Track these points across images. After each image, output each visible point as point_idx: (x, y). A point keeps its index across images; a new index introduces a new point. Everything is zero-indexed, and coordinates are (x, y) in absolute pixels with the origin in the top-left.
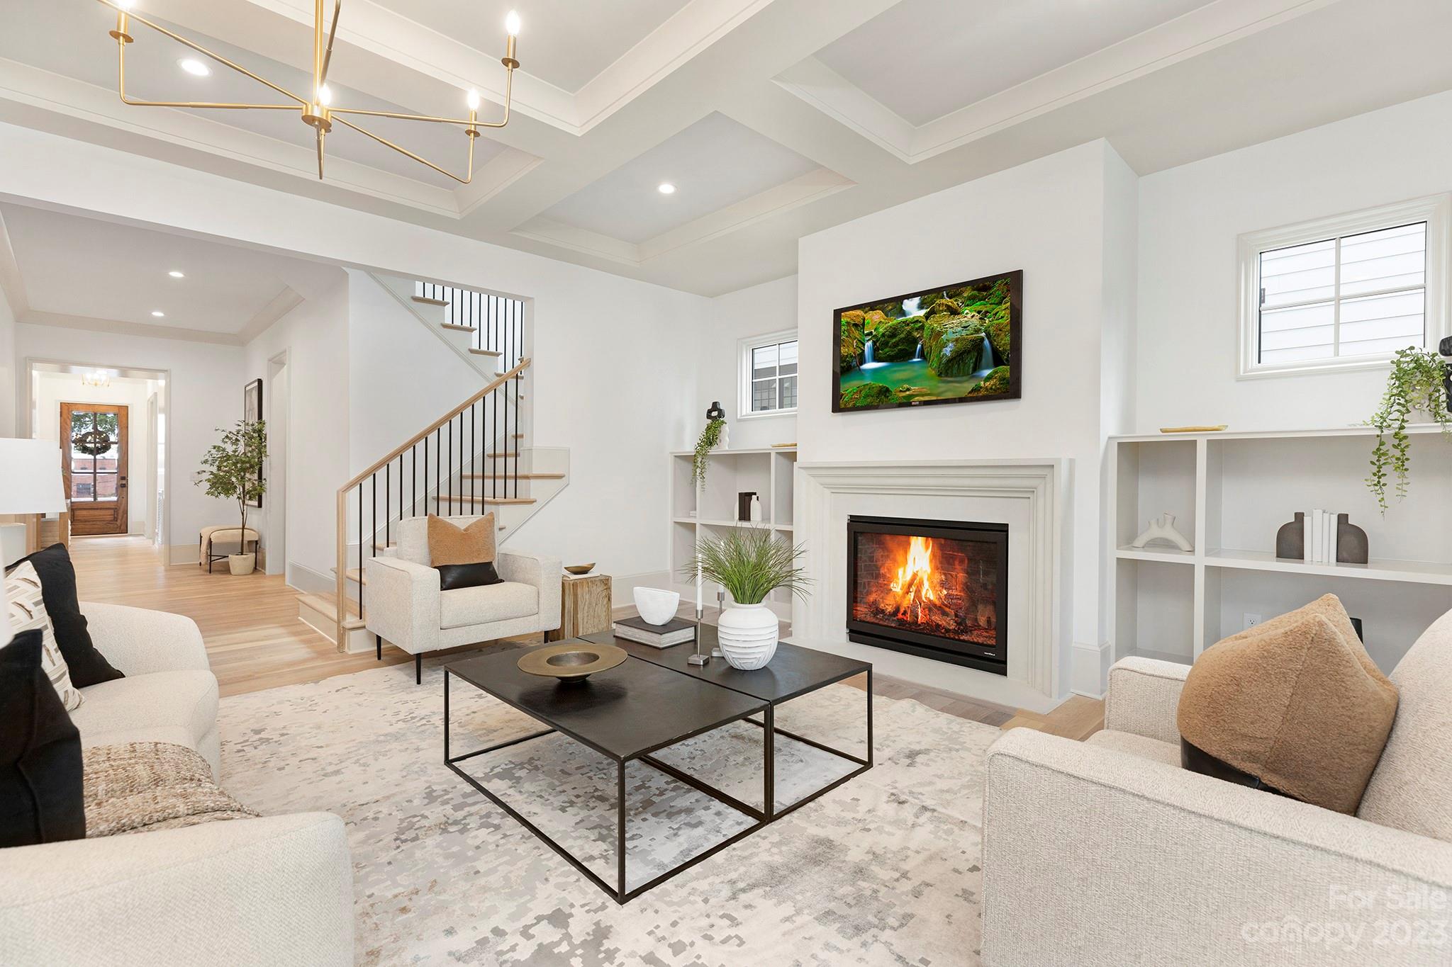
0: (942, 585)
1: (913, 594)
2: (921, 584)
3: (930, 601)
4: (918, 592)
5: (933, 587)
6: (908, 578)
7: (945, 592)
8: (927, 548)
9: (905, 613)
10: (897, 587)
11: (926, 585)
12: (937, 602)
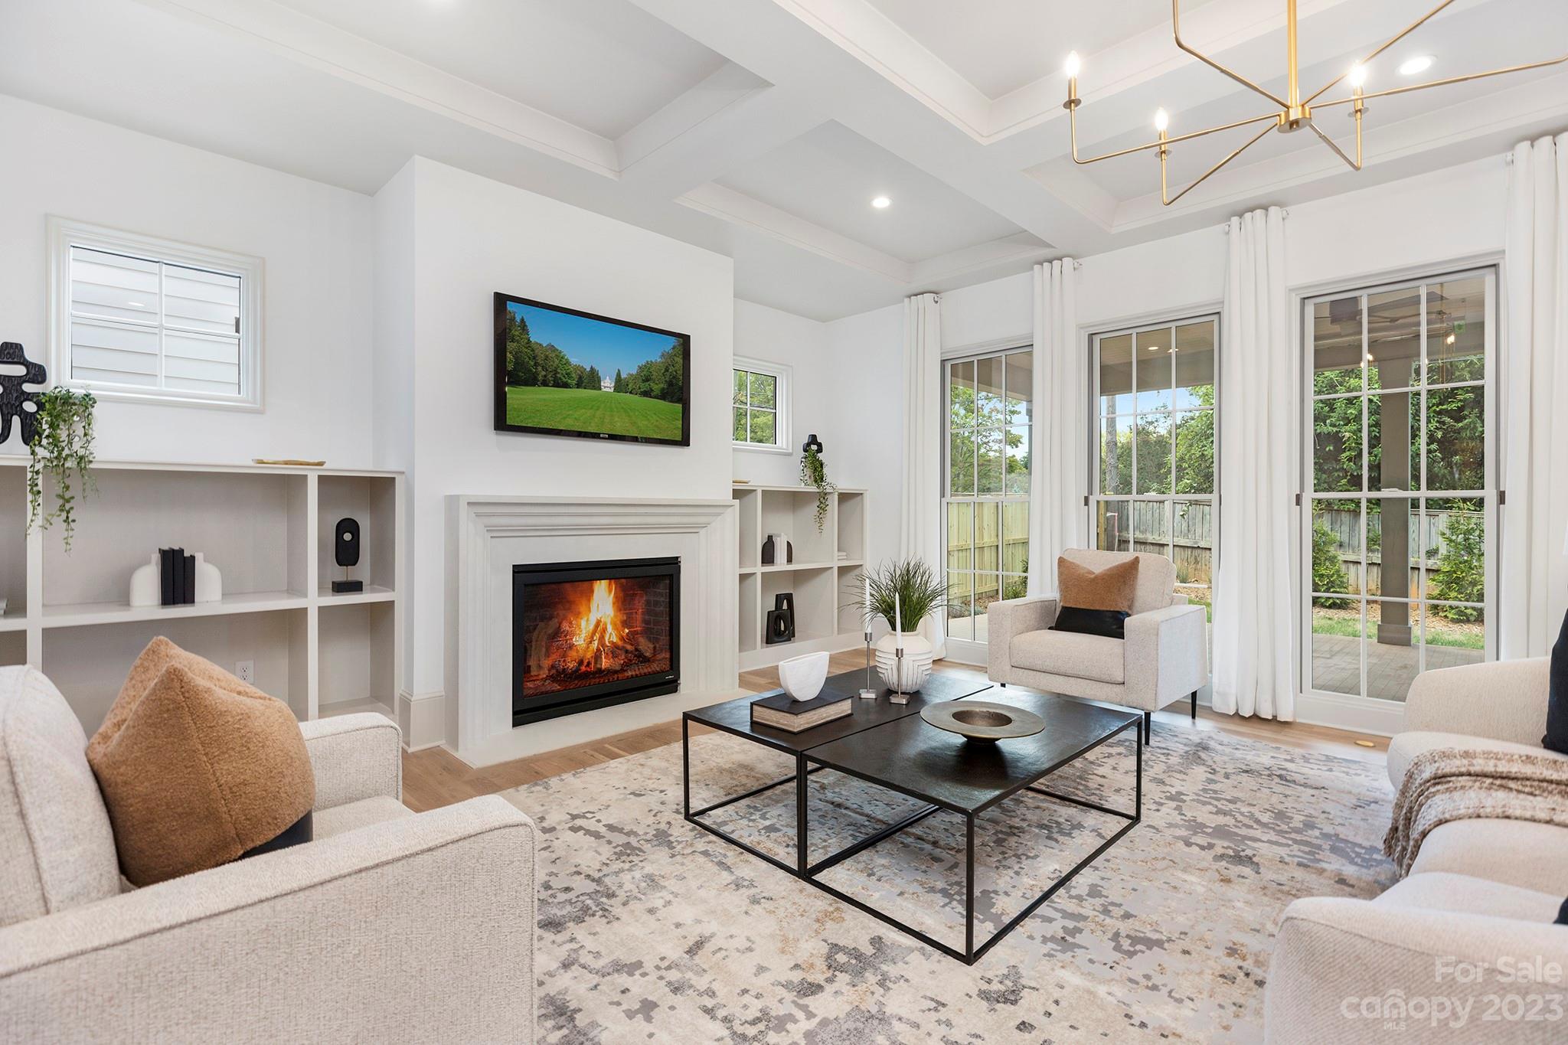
0: (625, 624)
1: (596, 642)
2: (604, 630)
3: (613, 643)
4: (602, 638)
5: (615, 628)
6: (591, 627)
7: (626, 631)
8: (610, 591)
9: (589, 664)
10: (579, 641)
11: (610, 628)
12: (620, 643)
